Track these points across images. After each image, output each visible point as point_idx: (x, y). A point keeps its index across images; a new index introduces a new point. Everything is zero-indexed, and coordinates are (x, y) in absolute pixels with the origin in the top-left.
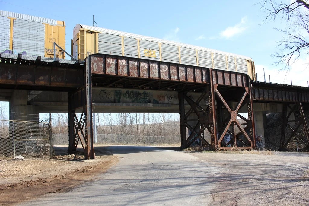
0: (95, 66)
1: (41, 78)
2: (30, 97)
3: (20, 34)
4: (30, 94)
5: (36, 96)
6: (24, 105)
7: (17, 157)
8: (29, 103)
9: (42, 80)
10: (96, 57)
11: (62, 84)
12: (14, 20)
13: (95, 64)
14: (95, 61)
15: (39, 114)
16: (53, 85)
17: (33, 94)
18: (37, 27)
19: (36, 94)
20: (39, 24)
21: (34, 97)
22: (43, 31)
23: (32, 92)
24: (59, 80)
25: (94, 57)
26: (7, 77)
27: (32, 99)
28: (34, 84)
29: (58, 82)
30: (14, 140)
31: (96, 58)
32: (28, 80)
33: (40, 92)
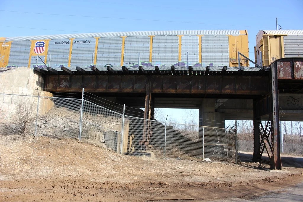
0: (281, 71)
1: (227, 87)
2: (217, 105)
3: (207, 48)
4: (217, 102)
5: (222, 103)
6: (212, 112)
7: (205, 159)
8: (216, 111)
9: (228, 89)
10: (282, 61)
11: (247, 92)
12: (202, 37)
13: (282, 69)
14: (281, 67)
15: (225, 120)
16: (239, 92)
17: (220, 102)
18: (222, 40)
19: (222, 102)
20: (223, 37)
21: (220, 105)
22: (227, 42)
23: (219, 100)
24: (245, 88)
25: (280, 62)
26: (198, 88)
27: (219, 107)
28: (221, 92)
29: (243, 90)
30: (204, 144)
31: (283, 63)
32: (215, 89)
33: (226, 100)
